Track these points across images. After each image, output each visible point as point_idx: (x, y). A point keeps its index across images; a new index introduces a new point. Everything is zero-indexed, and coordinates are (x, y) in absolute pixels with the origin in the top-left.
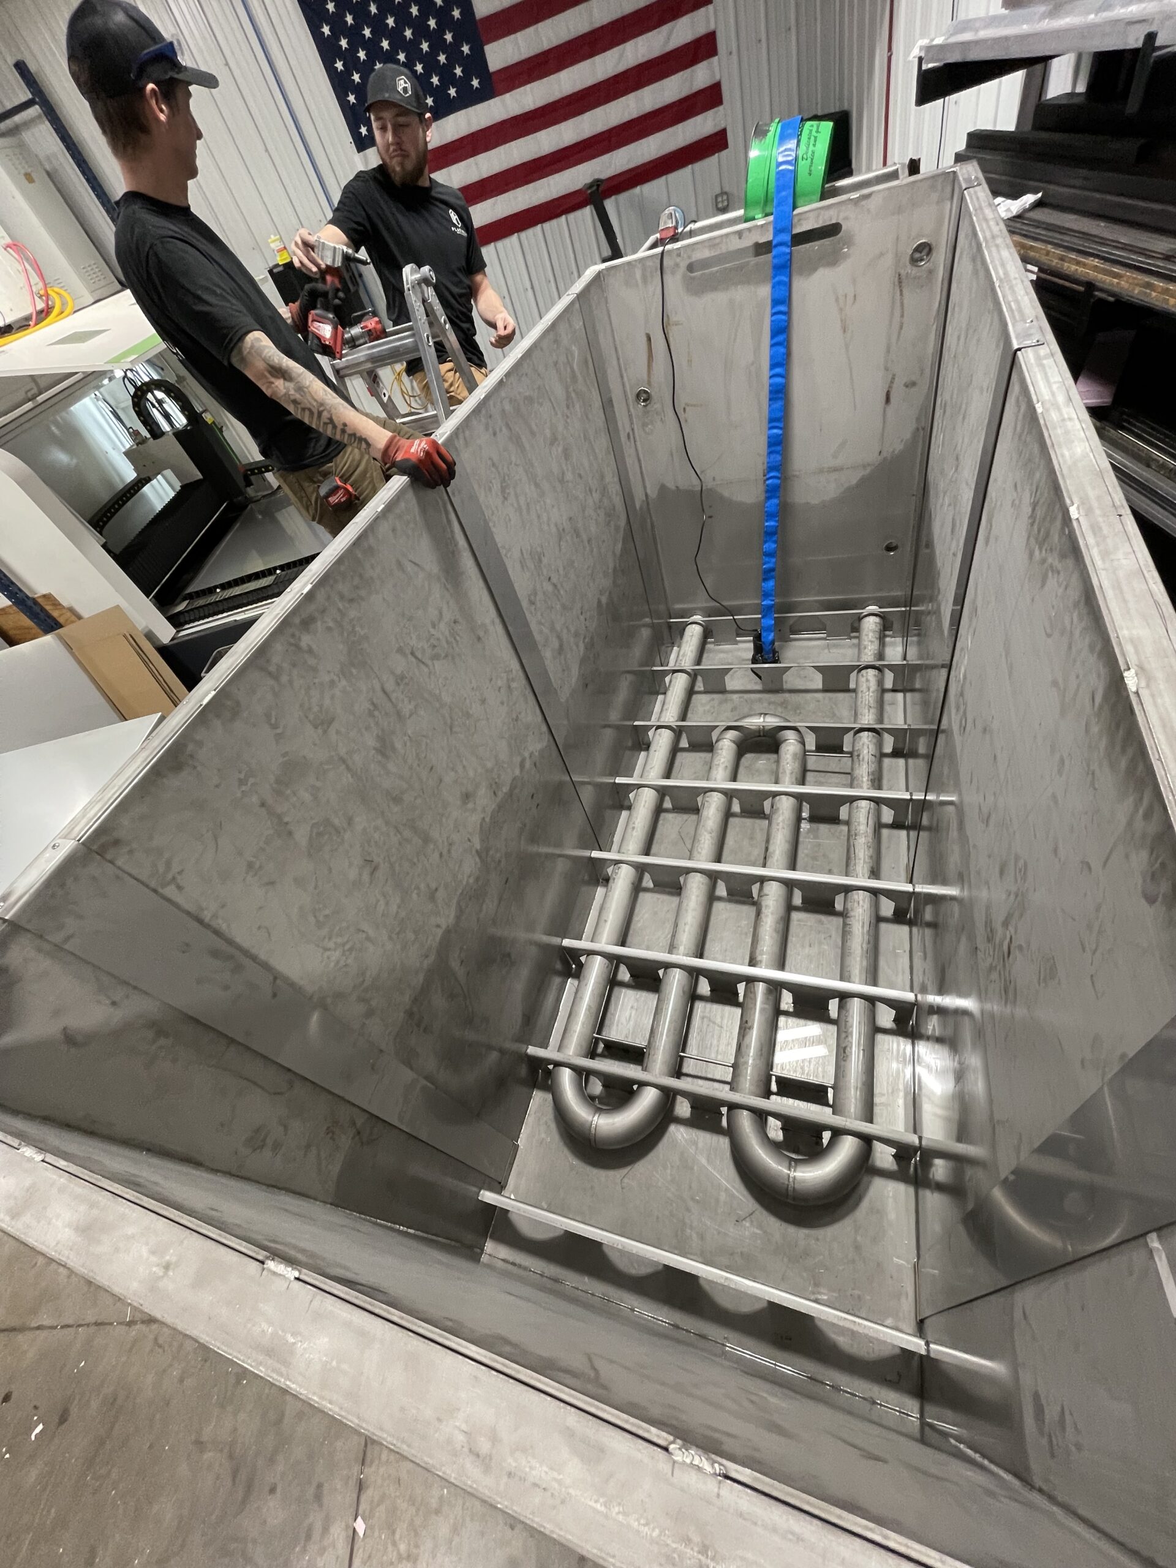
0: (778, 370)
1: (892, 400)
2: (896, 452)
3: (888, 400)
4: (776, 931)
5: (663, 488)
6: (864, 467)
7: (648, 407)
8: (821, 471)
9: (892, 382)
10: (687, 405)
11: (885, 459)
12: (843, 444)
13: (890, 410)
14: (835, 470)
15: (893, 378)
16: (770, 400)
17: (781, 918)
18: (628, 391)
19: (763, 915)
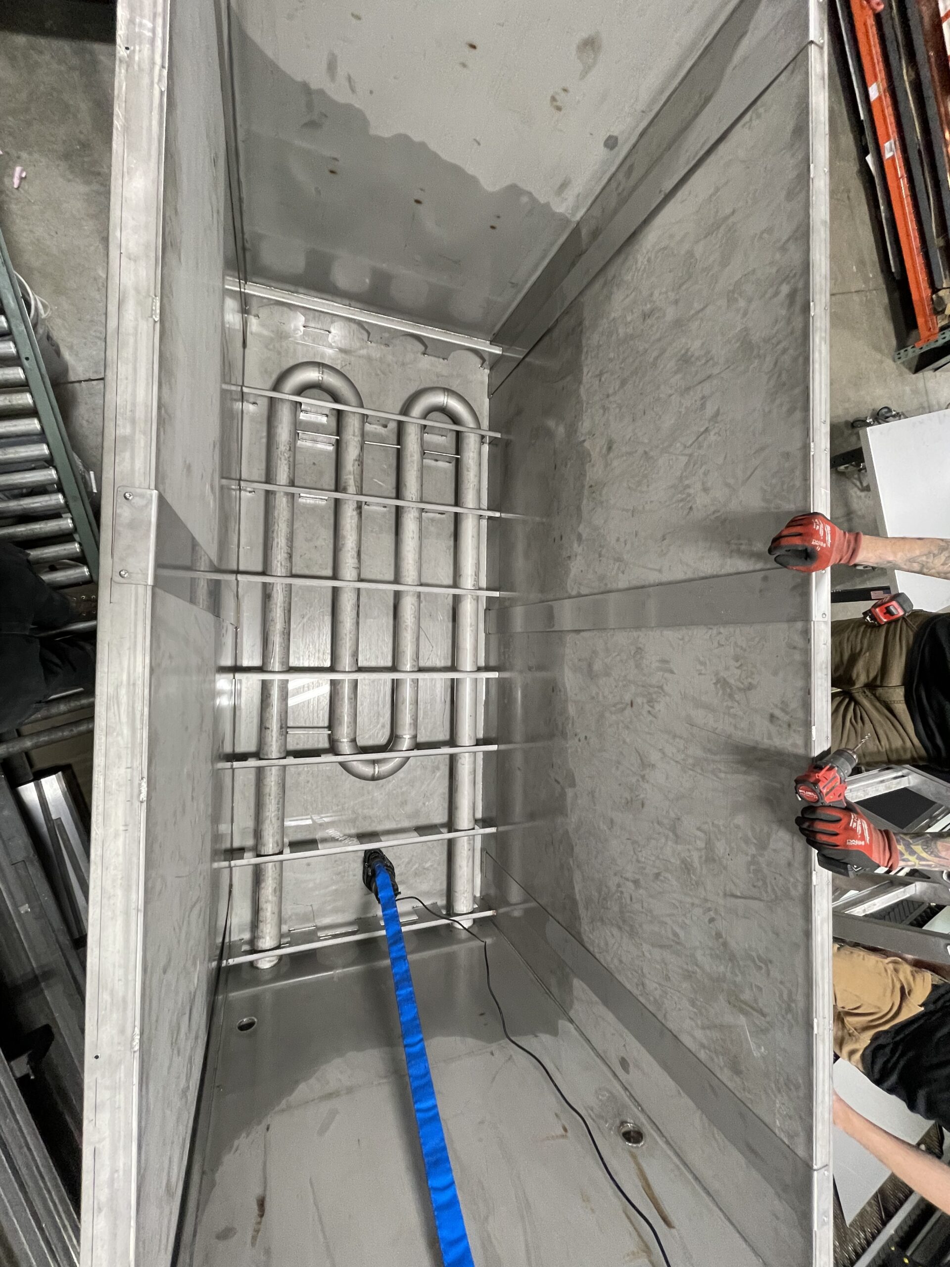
0: (444, 1197)
1: (255, 1207)
2: (244, 1135)
3: (261, 1204)
4: (344, 537)
5: (554, 1031)
6: (289, 1107)
7: (618, 1122)
8: (350, 1090)
9: (257, 1231)
10: (563, 1136)
11: (259, 1123)
12: (323, 1130)
13: (258, 1191)
14: (329, 1096)
15: (254, 1238)
16: (444, 1148)
17: (341, 550)
18: (658, 1139)
19: (356, 549)
